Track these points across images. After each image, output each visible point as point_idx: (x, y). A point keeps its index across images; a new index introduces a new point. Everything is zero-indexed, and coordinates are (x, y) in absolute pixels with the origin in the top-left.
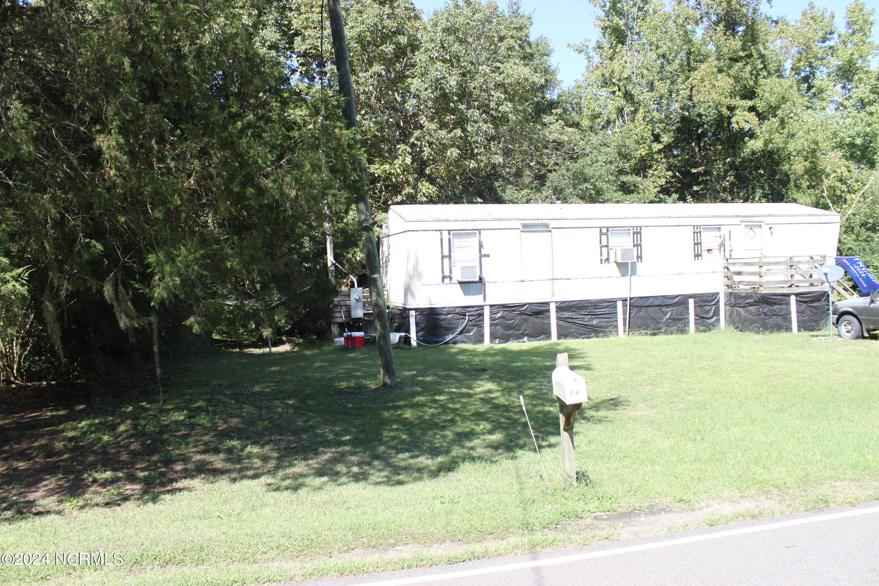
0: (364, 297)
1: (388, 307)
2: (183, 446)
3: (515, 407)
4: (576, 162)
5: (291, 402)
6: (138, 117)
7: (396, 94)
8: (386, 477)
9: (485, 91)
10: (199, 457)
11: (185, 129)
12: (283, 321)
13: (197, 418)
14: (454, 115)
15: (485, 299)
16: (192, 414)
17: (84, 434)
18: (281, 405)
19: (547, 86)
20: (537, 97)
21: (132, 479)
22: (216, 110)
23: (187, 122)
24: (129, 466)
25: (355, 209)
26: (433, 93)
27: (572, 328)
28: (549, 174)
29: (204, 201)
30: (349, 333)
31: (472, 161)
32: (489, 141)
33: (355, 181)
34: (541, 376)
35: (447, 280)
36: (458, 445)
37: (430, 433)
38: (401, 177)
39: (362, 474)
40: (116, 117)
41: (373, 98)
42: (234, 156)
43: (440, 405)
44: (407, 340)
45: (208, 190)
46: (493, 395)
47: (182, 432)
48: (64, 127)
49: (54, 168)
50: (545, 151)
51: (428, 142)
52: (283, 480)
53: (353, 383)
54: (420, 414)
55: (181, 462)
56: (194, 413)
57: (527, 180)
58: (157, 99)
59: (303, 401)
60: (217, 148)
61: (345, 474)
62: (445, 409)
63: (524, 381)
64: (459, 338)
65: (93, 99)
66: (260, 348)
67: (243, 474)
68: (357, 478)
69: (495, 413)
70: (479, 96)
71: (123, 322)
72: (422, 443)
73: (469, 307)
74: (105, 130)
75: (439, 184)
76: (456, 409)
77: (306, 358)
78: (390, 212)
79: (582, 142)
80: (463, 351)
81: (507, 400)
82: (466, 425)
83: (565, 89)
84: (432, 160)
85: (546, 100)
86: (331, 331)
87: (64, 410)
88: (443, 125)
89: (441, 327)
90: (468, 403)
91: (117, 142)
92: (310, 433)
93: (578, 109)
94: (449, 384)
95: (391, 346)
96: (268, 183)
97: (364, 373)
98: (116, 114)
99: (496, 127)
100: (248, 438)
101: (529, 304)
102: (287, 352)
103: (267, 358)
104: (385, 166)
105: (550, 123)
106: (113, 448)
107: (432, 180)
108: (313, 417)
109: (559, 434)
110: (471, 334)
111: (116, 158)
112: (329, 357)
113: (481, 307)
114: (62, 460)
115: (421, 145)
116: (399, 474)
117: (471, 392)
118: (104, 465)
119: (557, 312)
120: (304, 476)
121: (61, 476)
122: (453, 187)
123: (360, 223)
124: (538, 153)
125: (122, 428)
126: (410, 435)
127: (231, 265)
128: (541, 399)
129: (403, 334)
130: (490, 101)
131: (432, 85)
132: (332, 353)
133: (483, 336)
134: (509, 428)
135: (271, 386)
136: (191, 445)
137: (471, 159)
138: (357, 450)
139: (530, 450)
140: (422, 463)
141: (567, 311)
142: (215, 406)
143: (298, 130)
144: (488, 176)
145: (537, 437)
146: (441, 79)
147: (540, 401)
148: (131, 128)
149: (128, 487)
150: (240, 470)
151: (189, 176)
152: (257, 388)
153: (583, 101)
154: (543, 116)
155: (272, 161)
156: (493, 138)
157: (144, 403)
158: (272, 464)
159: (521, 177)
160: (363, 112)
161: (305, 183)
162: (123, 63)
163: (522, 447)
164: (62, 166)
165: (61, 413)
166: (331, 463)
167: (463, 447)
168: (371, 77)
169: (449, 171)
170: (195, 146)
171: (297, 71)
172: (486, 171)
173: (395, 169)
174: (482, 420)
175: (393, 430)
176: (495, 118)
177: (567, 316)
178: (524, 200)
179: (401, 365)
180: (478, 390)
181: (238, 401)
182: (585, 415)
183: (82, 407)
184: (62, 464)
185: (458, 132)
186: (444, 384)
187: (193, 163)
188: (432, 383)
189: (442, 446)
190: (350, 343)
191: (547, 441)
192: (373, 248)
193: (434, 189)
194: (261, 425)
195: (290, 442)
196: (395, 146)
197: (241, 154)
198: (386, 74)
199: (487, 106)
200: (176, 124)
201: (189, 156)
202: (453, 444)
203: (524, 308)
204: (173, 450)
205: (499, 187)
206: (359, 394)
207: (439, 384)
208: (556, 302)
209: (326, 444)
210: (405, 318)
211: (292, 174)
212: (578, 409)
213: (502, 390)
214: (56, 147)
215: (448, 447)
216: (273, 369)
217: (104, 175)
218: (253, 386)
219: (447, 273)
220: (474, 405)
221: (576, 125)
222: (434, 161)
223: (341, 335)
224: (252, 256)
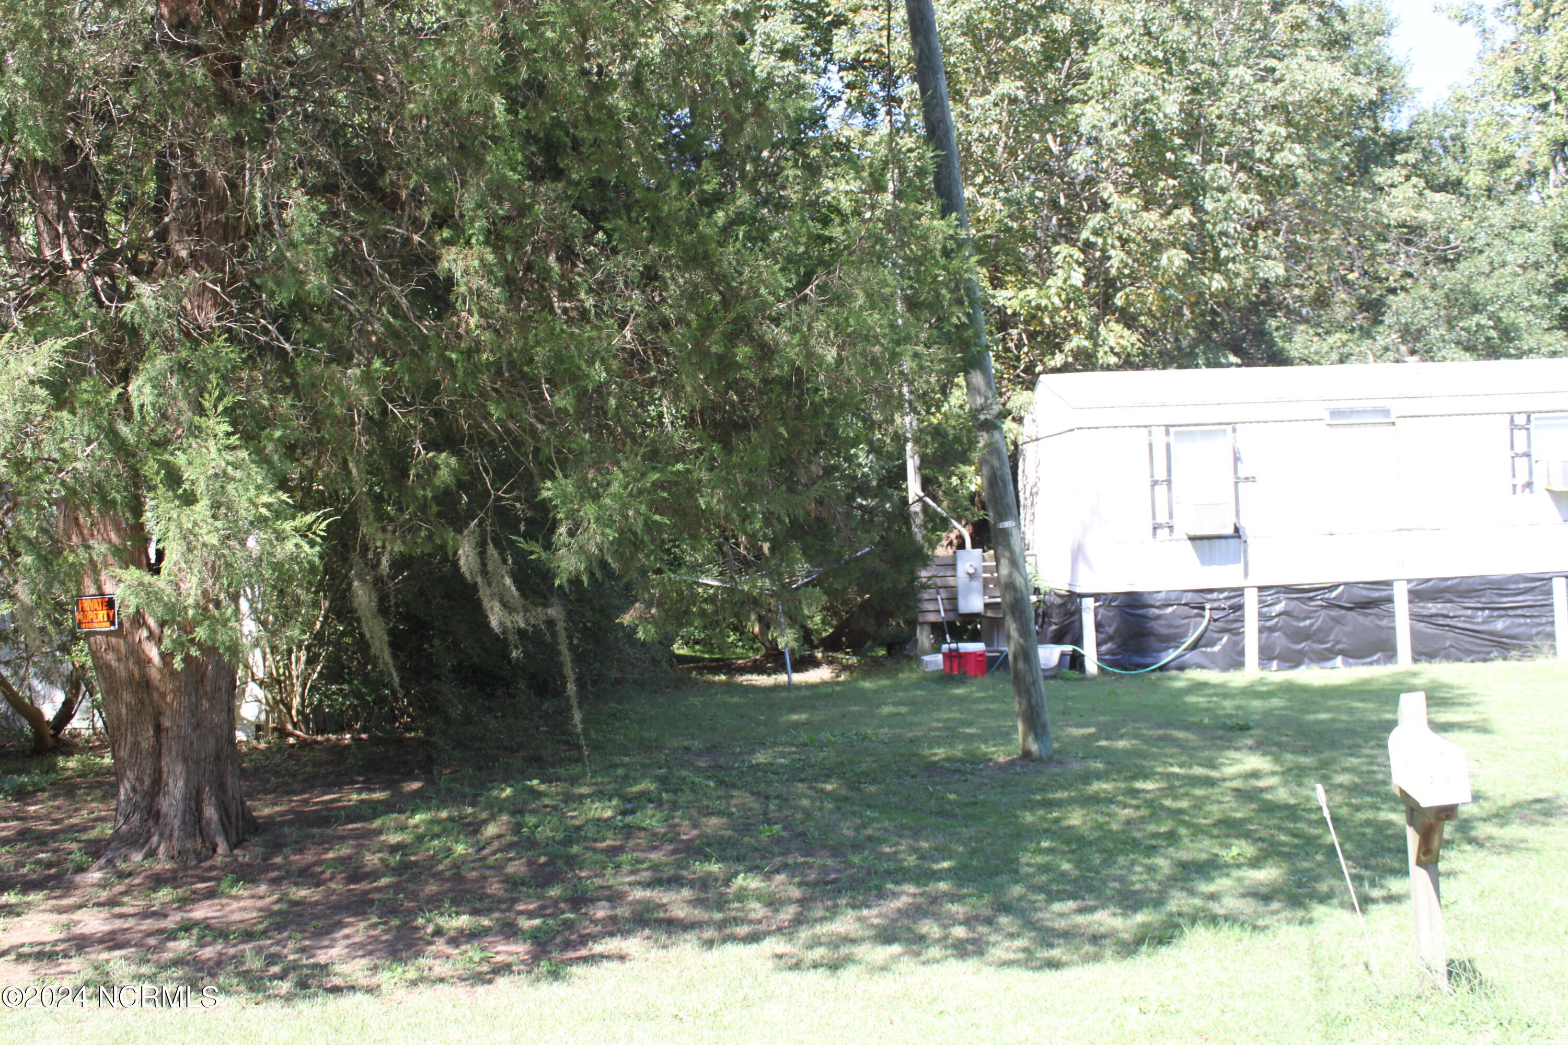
0: (986, 570)
1: (1037, 591)
2: (609, 871)
3: (1310, 810)
4: (1453, 268)
5: (829, 787)
6: (523, 210)
7: (1049, 137)
8: (1025, 950)
9: (1243, 122)
10: (639, 894)
11: (614, 230)
12: (818, 619)
13: (638, 814)
14: (1175, 178)
15: (1246, 574)
16: (629, 806)
17: (420, 838)
18: (809, 792)
19: (1383, 103)
20: (1359, 129)
21: (509, 931)
22: (674, 190)
23: (617, 215)
24: (504, 906)
25: (964, 384)
26: (1127, 132)
27: (1445, 639)
28: (1391, 297)
29: (653, 374)
30: (953, 646)
31: (1216, 276)
32: (1254, 230)
33: (961, 327)
34: (1372, 743)
35: (1163, 533)
36: (1182, 889)
37: (1121, 860)
38: (1063, 313)
39: (973, 941)
40: (480, 213)
41: (1000, 149)
42: (712, 281)
43: (1146, 801)
44: (1076, 661)
45: (660, 352)
46: (1261, 783)
47: (609, 842)
48: (385, 236)
49: (366, 317)
50: (1382, 247)
51: (1120, 238)
52: (810, 947)
53: (958, 751)
54: (1101, 819)
55: (604, 903)
56: (631, 805)
57: (1340, 313)
58: (558, 174)
59: (854, 786)
60: (678, 267)
61: (939, 941)
62: (1154, 809)
63: (1334, 754)
64: (1190, 657)
65: (436, 178)
66: (769, 675)
67: (728, 931)
68: (962, 950)
69: (1266, 821)
70: (1231, 133)
71: (496, 618)
72: (1104, 881)
73: (1211, 591)
74: (459, 238)
75: (1144, 326)
76: (1180, 811)
77: (862, 696)
78: (1039, 387)
79: (1467, 222)
80: (1199, 687)
81: (1293, 794)
82: (1200, 846)
83: (1427, 107)
84: (1129, 276)
85: (1383, 135)
86: (916, 641)
87: (383, 790)
88: (1150, 201)
89: (1151, 634)
90: (1207, 797)
91: (482, 260)
92: (866, 853)
93: (1457, 149)
94: (1166, 756)
95: (1041, 674)
96: (777, 334)
97: (984, 729)
98: (479, 206)
99: (1269, 199)
100: (738, 859)
101: (1346, 584)
102: (824, 684)
103: (784, 694)
104: (1028, 291)
105: (1392, 186)
106: (473, 869)
107: (1128, 320)
108: (873, 820)
109: (1406, 873)
110: (1217, 648)
111: (479, 293)
112: (911, 694)
113: (1239, 592)
114: (378, 890)
115: (1105, 244)
116: (1051, 946)
117: (1214, 774)
118: (455, 902)
119: (1410, 602)
120: (853, 941)
121: (375, 919)
122: (1176, 334)
123: (974, 413)
124: (1367, 253)
125: (491, 830)
126: (1079, 863)
127: (708, 504)
128: (1370, 794)
129: (1068, 648)
130: (1254, 143)
131: (1126, 117)
132: (917, 685)
133: (1242, 653)
134: (1297, 855)
135: (790, 753)
136: (626, 868)
137: (1214, 270)
138: (965, 891)
139: (1342, 905)
140: (1101, 925)
141: (1434, 599)
142: (675, 792)
143: (841, 225)
144: (1254, 307)
145: (1357, 878)
146: (1146, 101)
147: (1369, 799)
148: (508, 231)
149: (500, 948)
150: (721, 925)
151: (623, 324)
152: (761, 757)
153: (1468, 130)
154: (1374, 168)
155: (787, 290)
156: (1262, 224)
157: (535, 782)
158: (788, 913)
159: (1328, 305)
160: (979, 179)
161: (854, 332)
162: (492, 106)
163: (1324, 899)
164: (379, 311)
165: (378, 795)
166: (908, 917)
167: (1192, 893)
168: (996, 105)
169: (1166, 299)
170: (633, 264)
171: (840, 99)
172: (1246, 297)
173: (1049, 298)
174: (1236, 837)
175: (1041, 851)
176: (1266, 180)
177: (1434, 611)
178: (1334, 356)
179: (1064, 714)
180: (1229, 771)
181: (720, 783)
182: (1473, 833)
183: (416, 785)
184: (376, 896)
185: (1185, 214)
186: (1155, 757)
187: (630, 298)
188: (1127, 753)
189: (1147, 890)
190: (955, 666)
191: (1382, 886)
192: (1002, 465)
193: (1134, 338)
194: (766, 833)
195: (824, 869)
196: (1048, 249)
197: (725, 276)
198: (1027, 97)
199: (1249, 154)
200: (596, 219)
201: (621, 284)
202: (1171, 887)
203: (1334, 594)
204: (589, 878)
205: (1277, 329)
206: (972, 774)
207: (1144, 755)
208: (1409, 581)
209: (900, 877)
210: (1072, 614)
211: (828, 314)
212: (1448, 817)
213: (1283, 773)
214: (369, 275)
215: (1160, 892)
216: (795, 717)
217: (458, 326)
218: (752, 752)
219: (1162, 518)
220: (1219, 802)
221: (1454, 186)
222: (1134, 279)
223: (937, 650)
224: (749, 484)
